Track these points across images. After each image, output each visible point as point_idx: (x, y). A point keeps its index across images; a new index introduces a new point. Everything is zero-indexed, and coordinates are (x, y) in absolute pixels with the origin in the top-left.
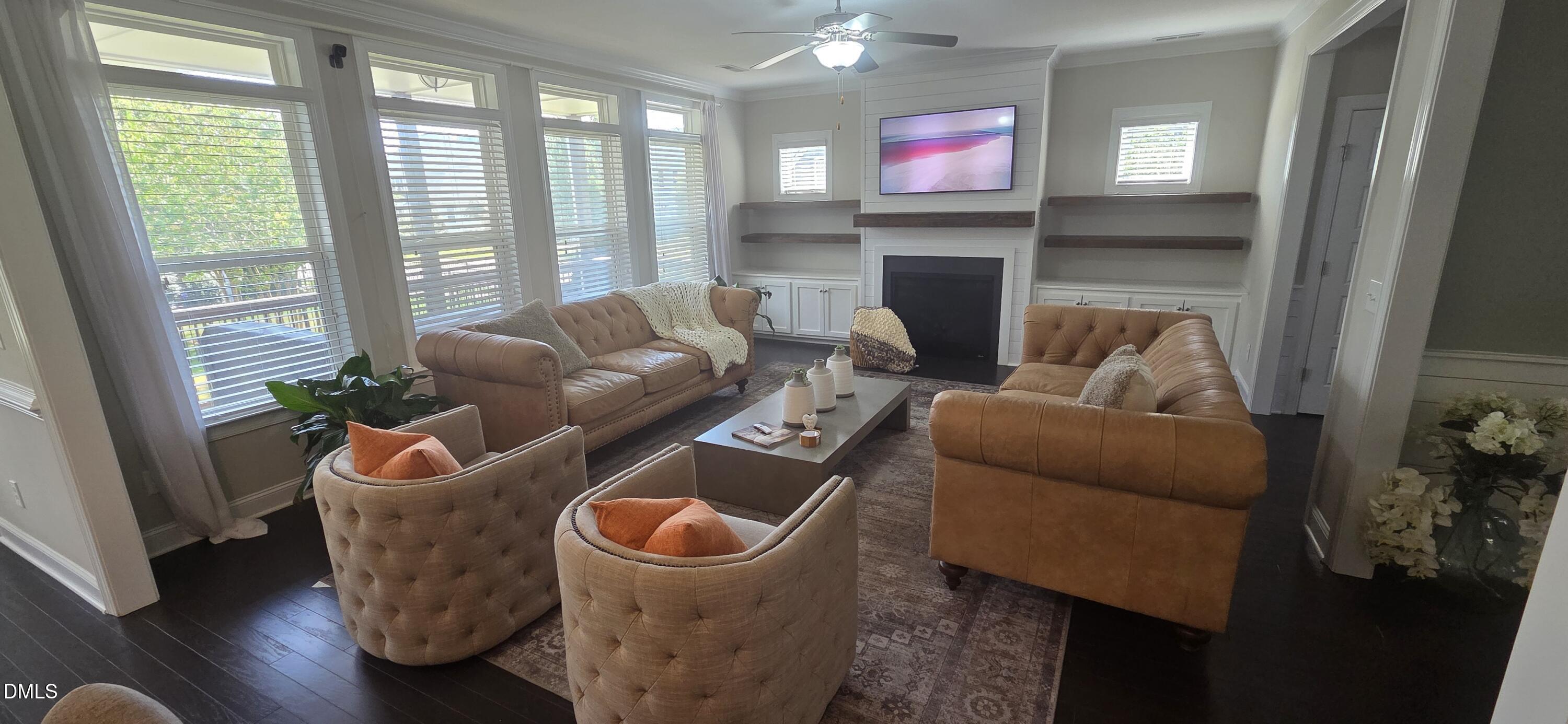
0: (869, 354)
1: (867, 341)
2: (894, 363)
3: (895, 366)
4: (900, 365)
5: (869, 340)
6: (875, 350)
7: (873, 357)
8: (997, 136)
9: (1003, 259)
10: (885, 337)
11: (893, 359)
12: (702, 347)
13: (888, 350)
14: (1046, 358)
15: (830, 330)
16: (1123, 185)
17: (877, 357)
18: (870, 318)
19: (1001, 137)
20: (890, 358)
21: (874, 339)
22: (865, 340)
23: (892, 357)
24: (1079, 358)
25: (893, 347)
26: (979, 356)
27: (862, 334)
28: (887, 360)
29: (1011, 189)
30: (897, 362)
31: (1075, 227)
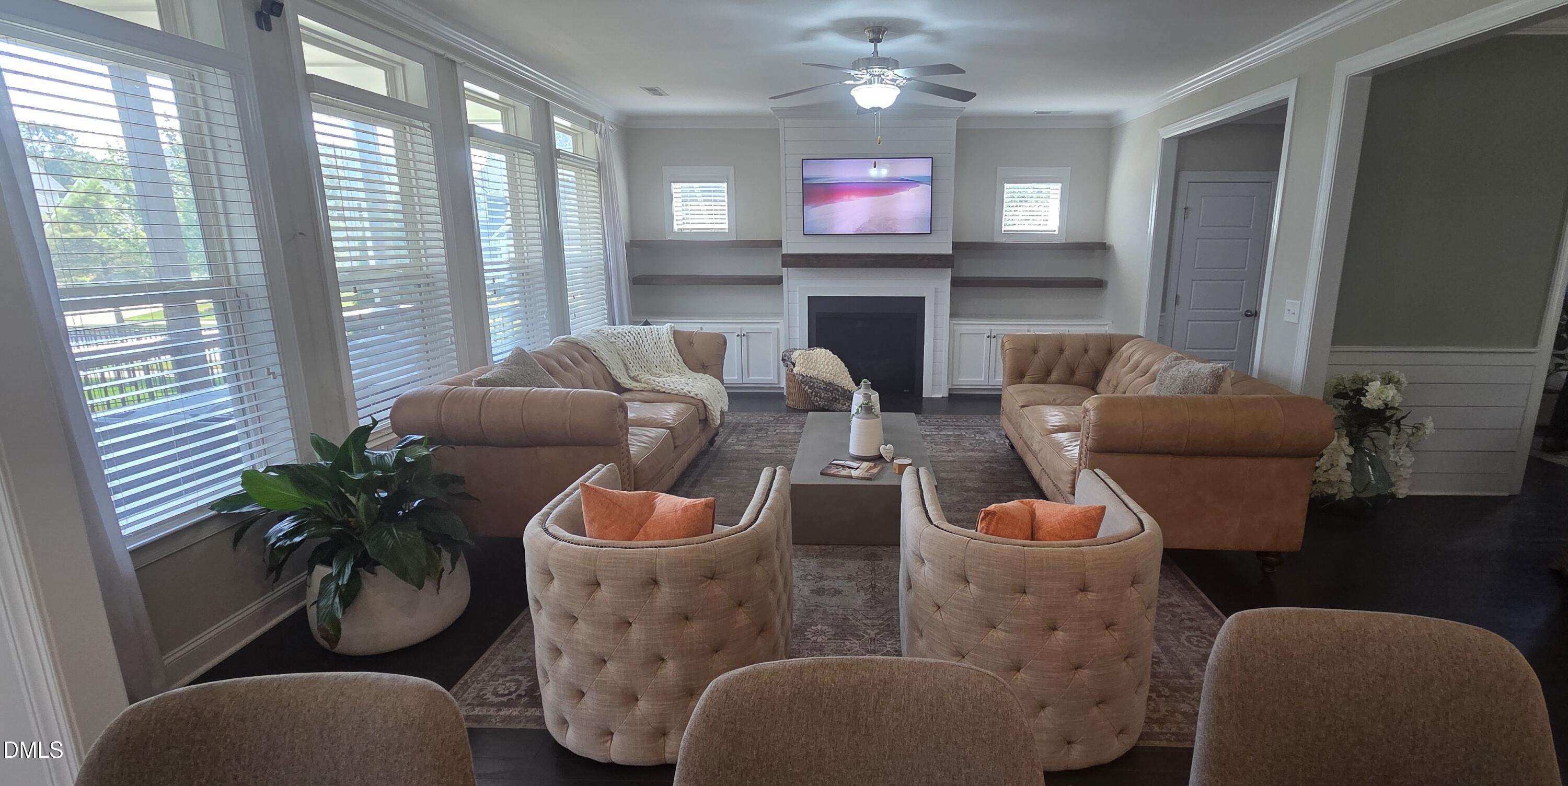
0: (816, 396)
1: (814, 383)
2: (839, 403)
3: (841, 406)
4: (845, 404)
5: (815, 381)
6: (821, 391)
7: (820, 398)
8: (918, 184)
9: (922, 299)
10: (830, 377)
11: (838, 399)
12: (696, 395)
13: (834, 390)
14: (1026, 379)
15: (749, 376)
16: (1009, 234)
17: (823, 398)
18: (811, 359)
19: (920, 185)
20: (835, 397)
21: (819, 380)
22: (811, 382)
23: (837, 397)
24: (1054, 376)
25: (838, 386)
26: (905, 391)
27: (807, 376)
28: (832, 400)
29: (931, 233)
30: (842, 401)
31: (973, 269)
